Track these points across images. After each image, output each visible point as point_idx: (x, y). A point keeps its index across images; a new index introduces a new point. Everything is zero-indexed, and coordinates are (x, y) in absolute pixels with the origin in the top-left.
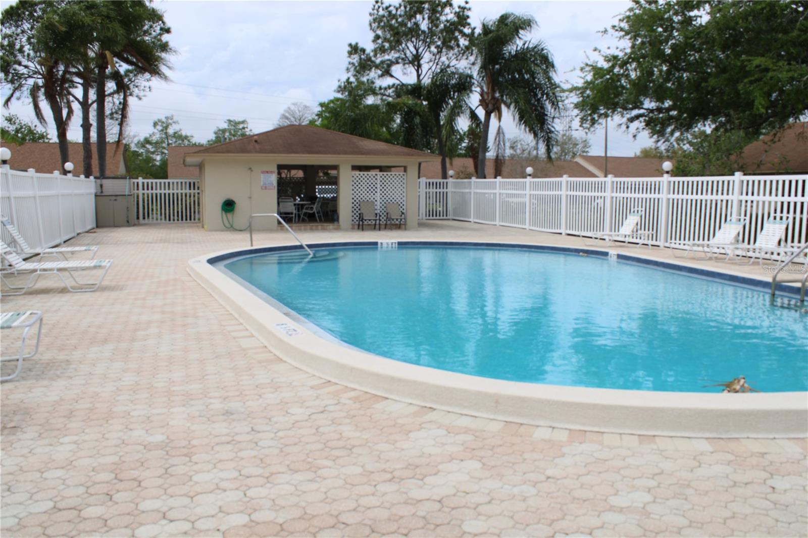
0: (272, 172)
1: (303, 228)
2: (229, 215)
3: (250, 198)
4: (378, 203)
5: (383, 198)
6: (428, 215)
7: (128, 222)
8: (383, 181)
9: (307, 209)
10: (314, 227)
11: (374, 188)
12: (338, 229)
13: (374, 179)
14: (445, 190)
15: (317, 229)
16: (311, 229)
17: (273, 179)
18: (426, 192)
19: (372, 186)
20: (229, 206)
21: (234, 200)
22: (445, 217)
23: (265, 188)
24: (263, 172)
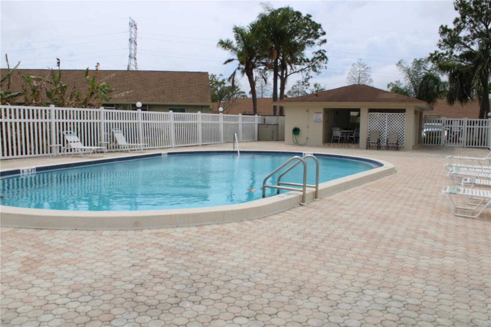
0: (320, 113)
1: (336, 146)
2: (296, 136)
3: (308, 127)
4: (386, 133)
5: (389, 130)
8: (390, 119)
10: (343, 146)
11: (384, 123)
12: (358, 148)
13: (384, 117)
14: (484, 127)
15: (345, 147)
16: (341, 147)
17: (321, 116)
19: (382, 122)
20: (296, 131)
21: (299, 127)
23: (316, 121)
24: (315, 113)
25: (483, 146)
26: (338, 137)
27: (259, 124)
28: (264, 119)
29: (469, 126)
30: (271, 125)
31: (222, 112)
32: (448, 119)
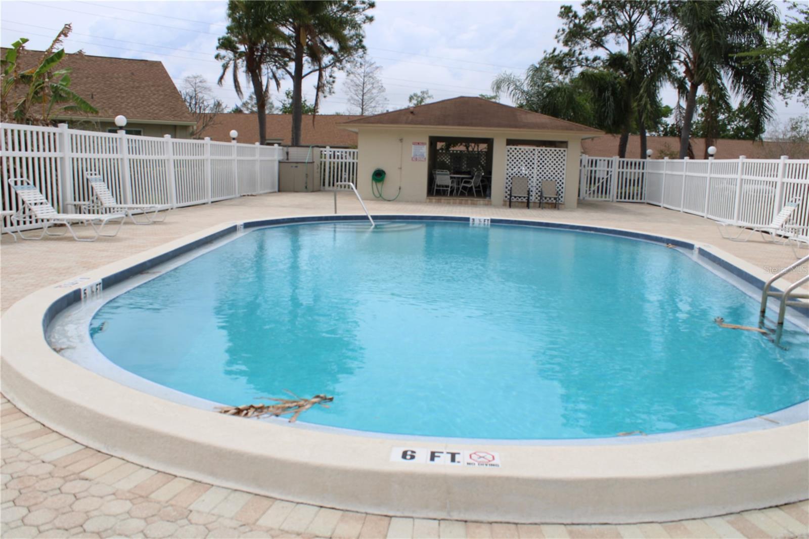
0: (423, 144)
1: (452, 201)
2: (379, 185)
3: (401, 168)
4: (535, 180)
5: (540, 175)
6: (619, 197)
7: (306, 187)
8: (541, 157)
9: (465, 182)
10: (463, 202)
11: (531, 163)
12: (489, 204)
13: (531, 154)
14: (641, 171)
15: (466, 204)
16: (460, 204)
17: (425, 150)
18: (619, 172)
19: (529, 161)
20: (379, 175)
21: (384, 169)
22: (639, 200)
23: (415, 159)
24: (414, 144)
25: (631, 200)
26: (447, 186)
27: (280, 162)
28: (287, 153)
29: (621, 170)
30: (305, 163)
31: (238, 140)
32: (591, 158)
